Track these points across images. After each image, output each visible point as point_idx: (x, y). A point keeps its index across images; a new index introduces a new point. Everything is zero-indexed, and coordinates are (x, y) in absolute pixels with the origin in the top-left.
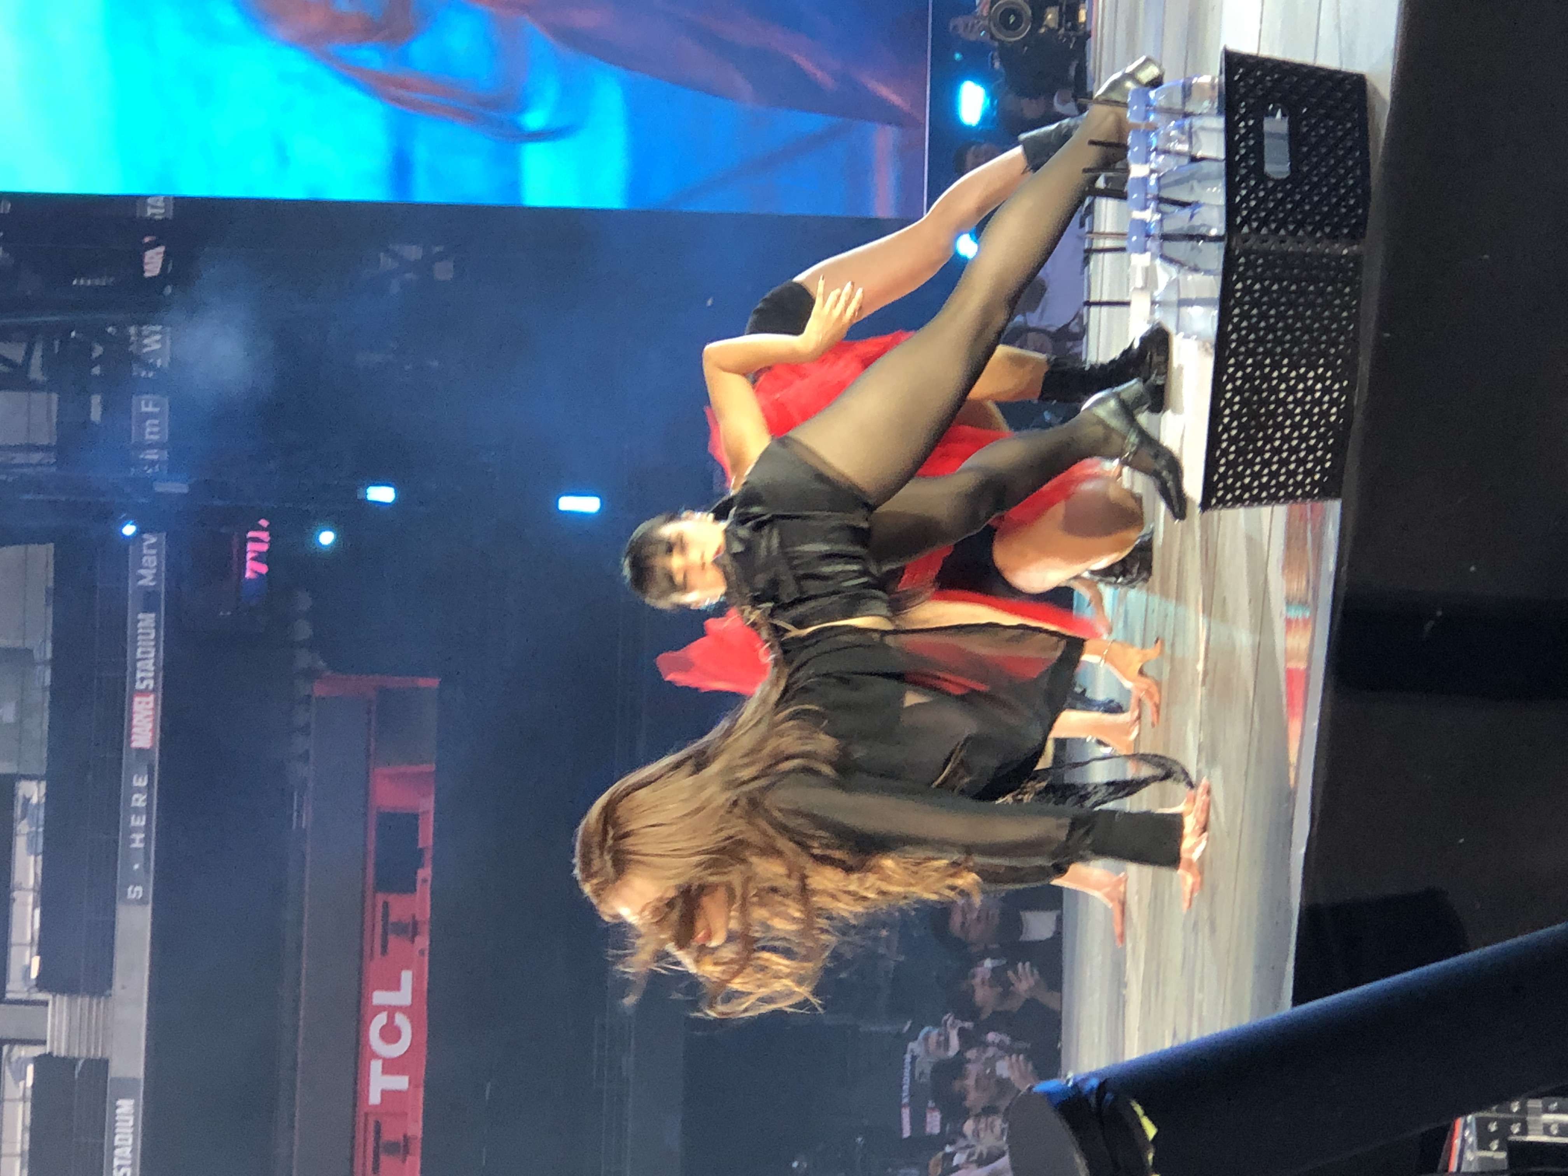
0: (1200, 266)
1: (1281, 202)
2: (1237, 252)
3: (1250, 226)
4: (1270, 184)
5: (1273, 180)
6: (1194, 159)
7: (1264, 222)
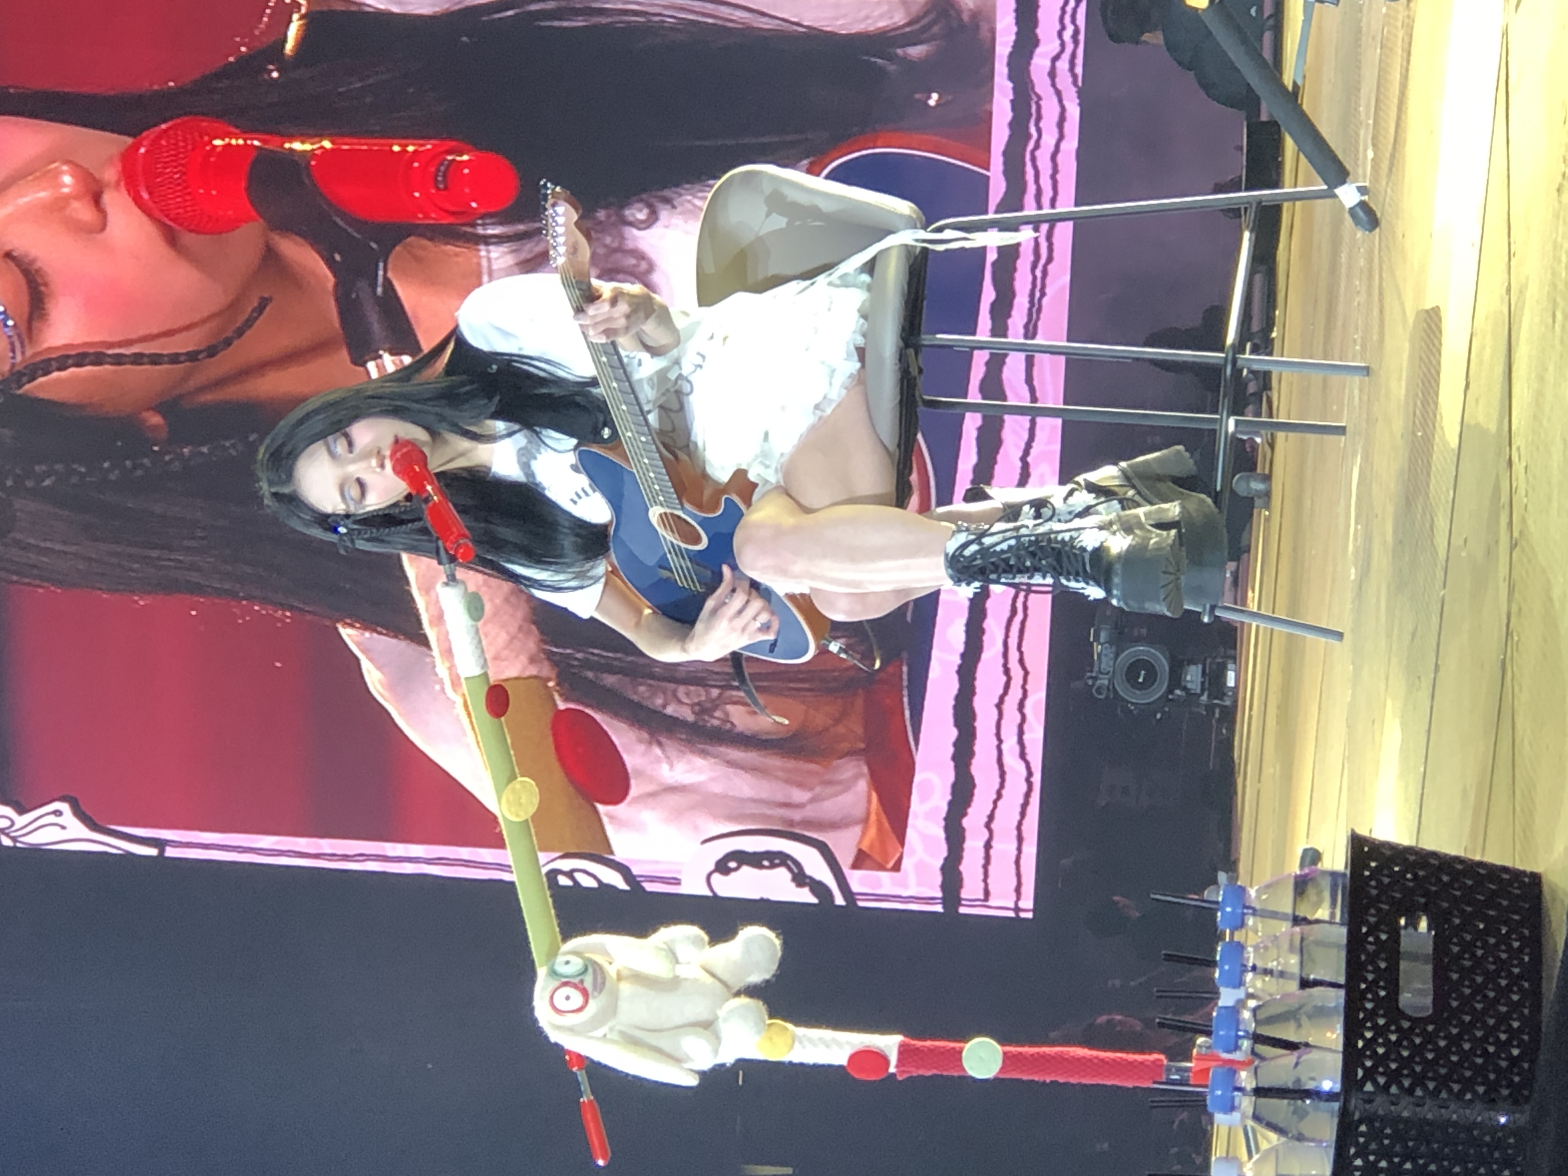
0: (1307, 1133)
1: (1417, 1051)
2: (1357, 1116)
3: (1375, 1083)
4: (1406, 1024)
5: (1410, 1019)
6: (1305, 984)
7: (1394, 1077)
